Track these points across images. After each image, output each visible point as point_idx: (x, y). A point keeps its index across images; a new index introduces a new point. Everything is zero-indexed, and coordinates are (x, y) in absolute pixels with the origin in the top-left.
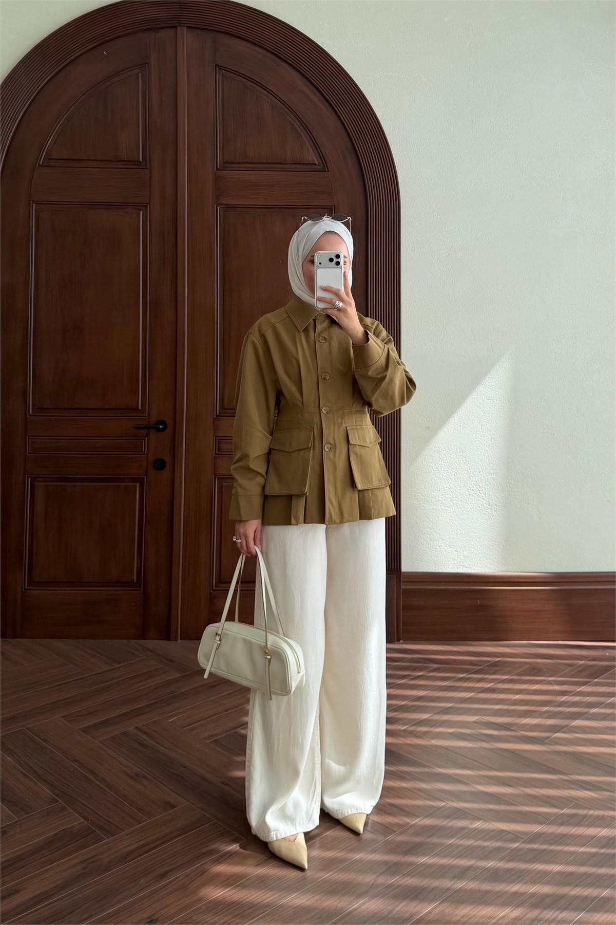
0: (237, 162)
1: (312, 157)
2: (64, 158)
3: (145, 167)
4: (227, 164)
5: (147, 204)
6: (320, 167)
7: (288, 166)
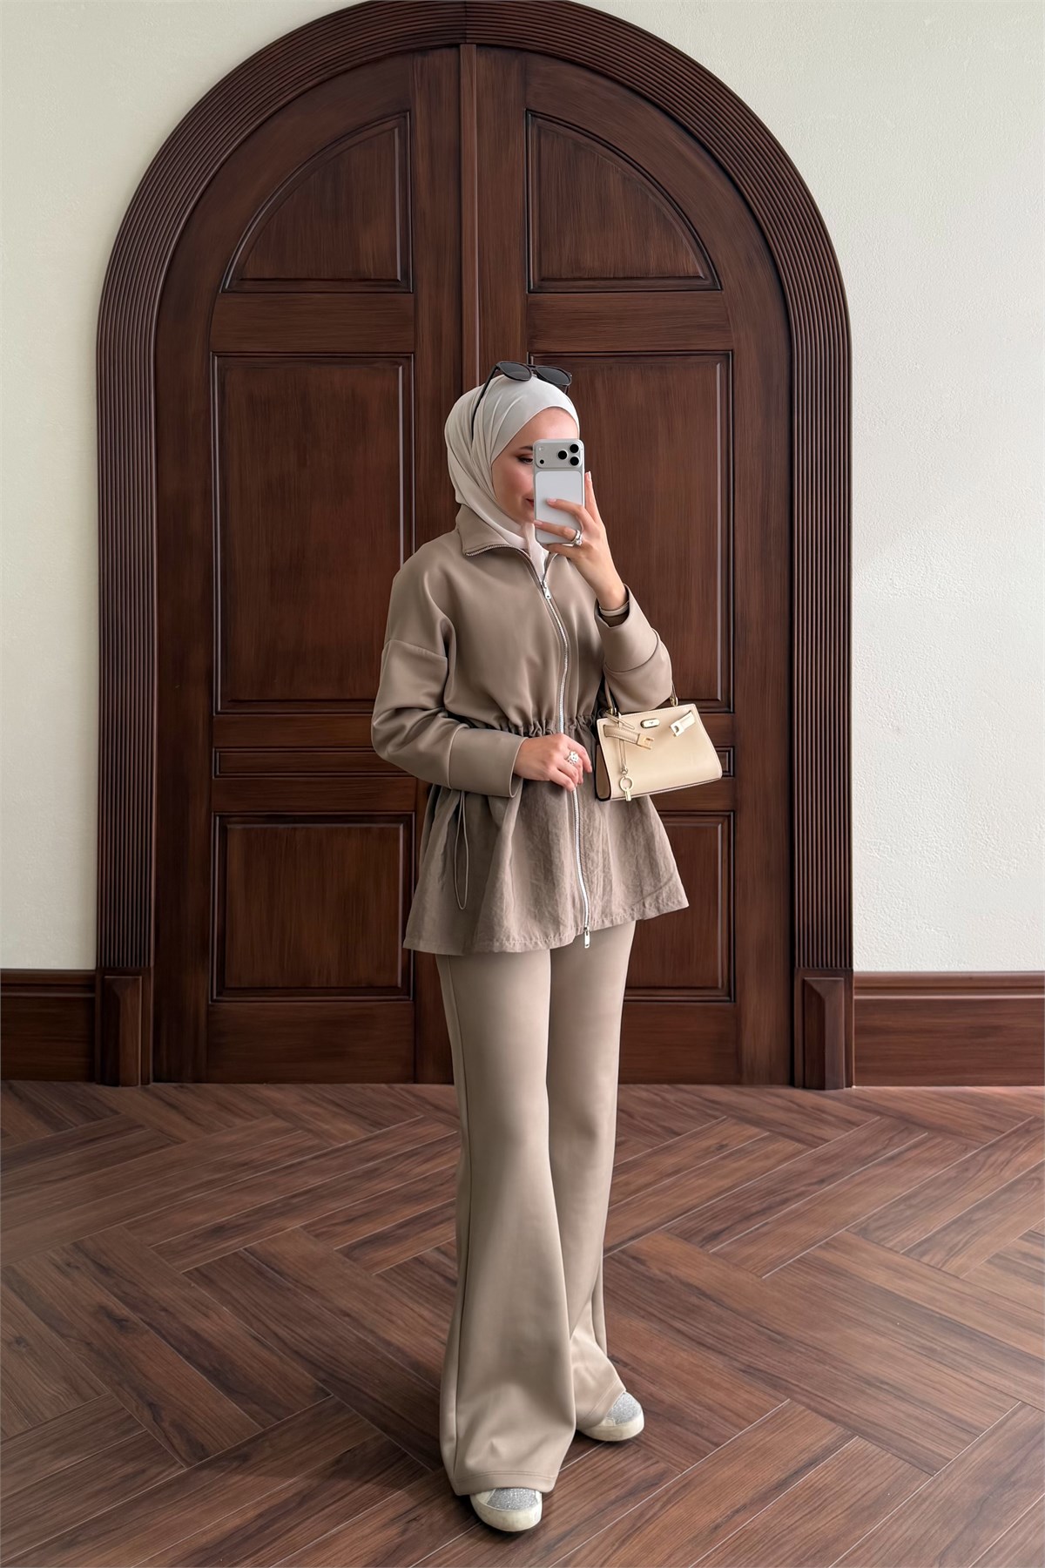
0: (564, 277)
1: (694, 265)
2: (267, 277)
3: (405, 290)
4: (546, 282)
5: (411, 353)
6: (707, 283)
7: (651, 282)
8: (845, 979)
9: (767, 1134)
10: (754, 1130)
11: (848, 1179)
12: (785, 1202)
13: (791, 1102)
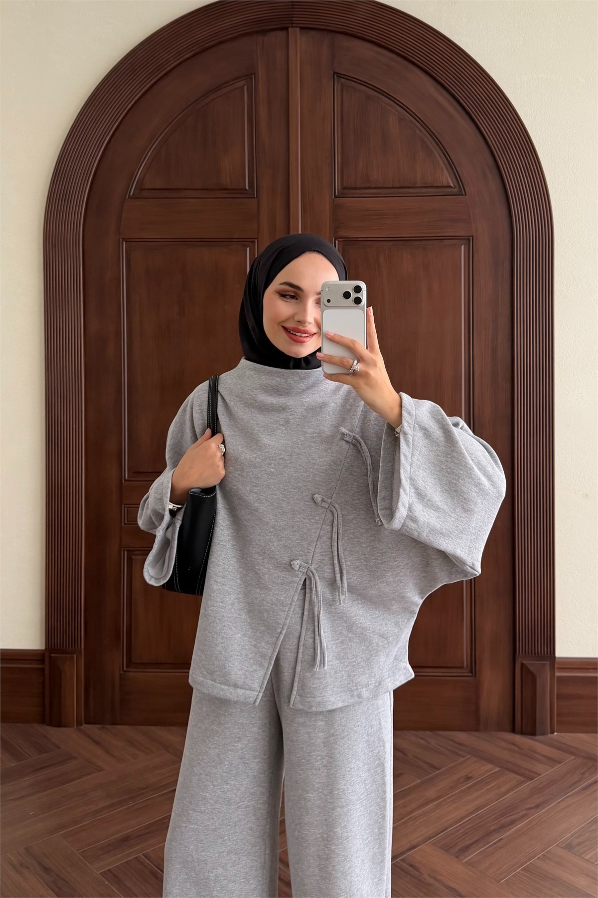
0: (358, 187)
1: (447, 178)
2: (158, 187)
3: (252, 196)
4: (347, 190)
5: (256, 238)
6: (456, 190)
7: (417, 190)
8: (550, 663)
9: (498, 769)
10: (490, 766)
11: (555, 805)
12: (512, 823)
13: (514, 744)
